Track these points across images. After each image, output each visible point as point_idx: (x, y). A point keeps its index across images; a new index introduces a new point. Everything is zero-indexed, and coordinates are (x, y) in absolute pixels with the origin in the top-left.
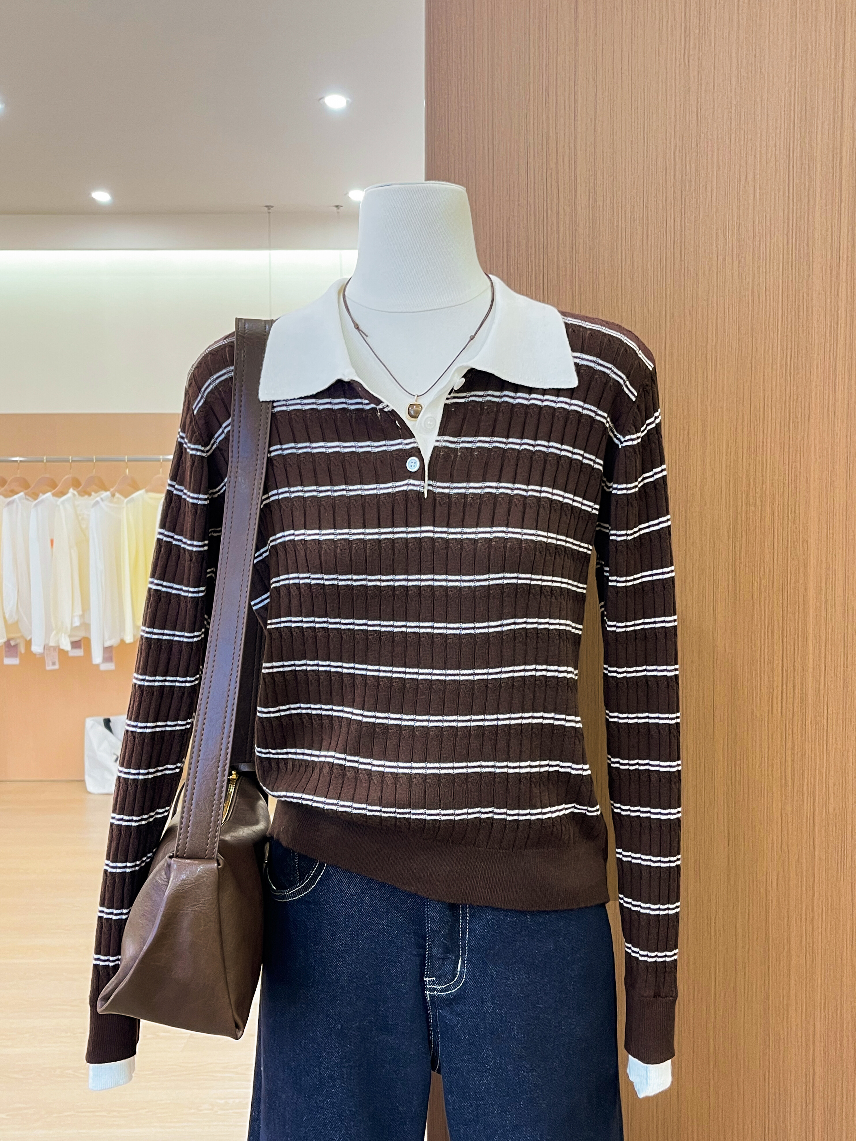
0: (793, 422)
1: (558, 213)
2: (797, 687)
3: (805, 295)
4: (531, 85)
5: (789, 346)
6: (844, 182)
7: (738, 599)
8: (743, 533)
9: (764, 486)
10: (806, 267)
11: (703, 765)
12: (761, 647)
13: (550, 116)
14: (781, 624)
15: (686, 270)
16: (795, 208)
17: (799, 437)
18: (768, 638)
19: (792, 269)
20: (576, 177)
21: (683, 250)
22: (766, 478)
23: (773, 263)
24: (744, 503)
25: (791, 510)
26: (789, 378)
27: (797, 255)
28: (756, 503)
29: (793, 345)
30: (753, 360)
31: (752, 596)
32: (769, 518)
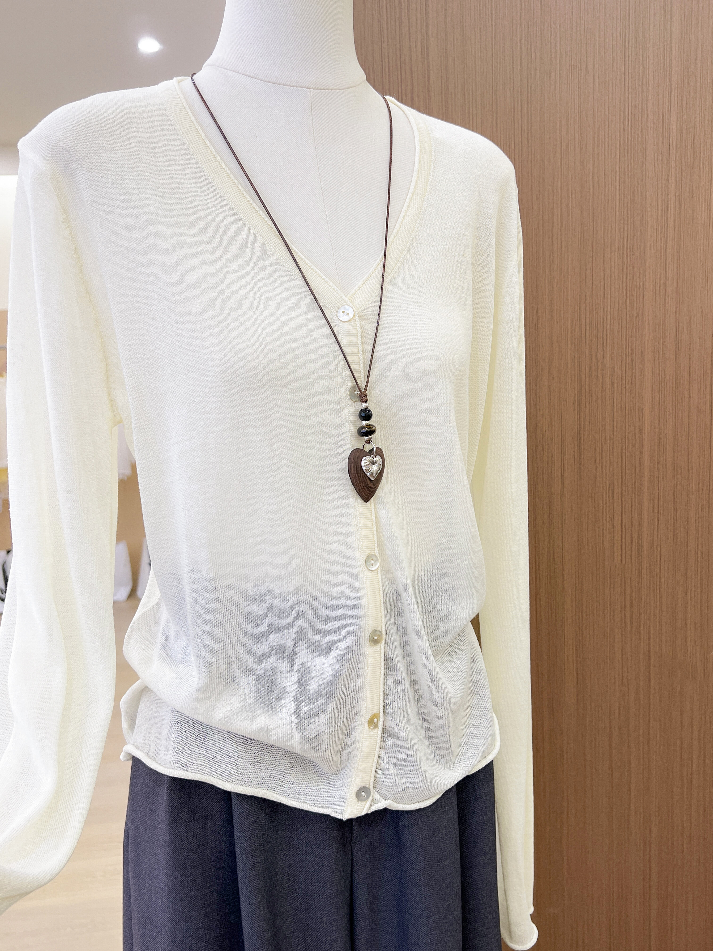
0: (629, 300)
2: (634, 540)
3: (639, 181)
5: (626, 228)
6: (673, 72)
7: (583, 464)
8: (587, 403)
9: (605, 360)
10: (640, 155)
12: (603, 507)
14: (620, 485)
15: (533, 156)
16: (630, 96)
17: (635, 313)
18: (609, 498)
21: (530, 137)
22: (606, 352)
23: (611, 150)
24: (587, 376)
25: (629, 381)
26: (625, 259)
27: (633, 142)
28: (597, 376)
29: (629, 228)
30: (594, 242)
31: (595, 461)
32: (609, 389)
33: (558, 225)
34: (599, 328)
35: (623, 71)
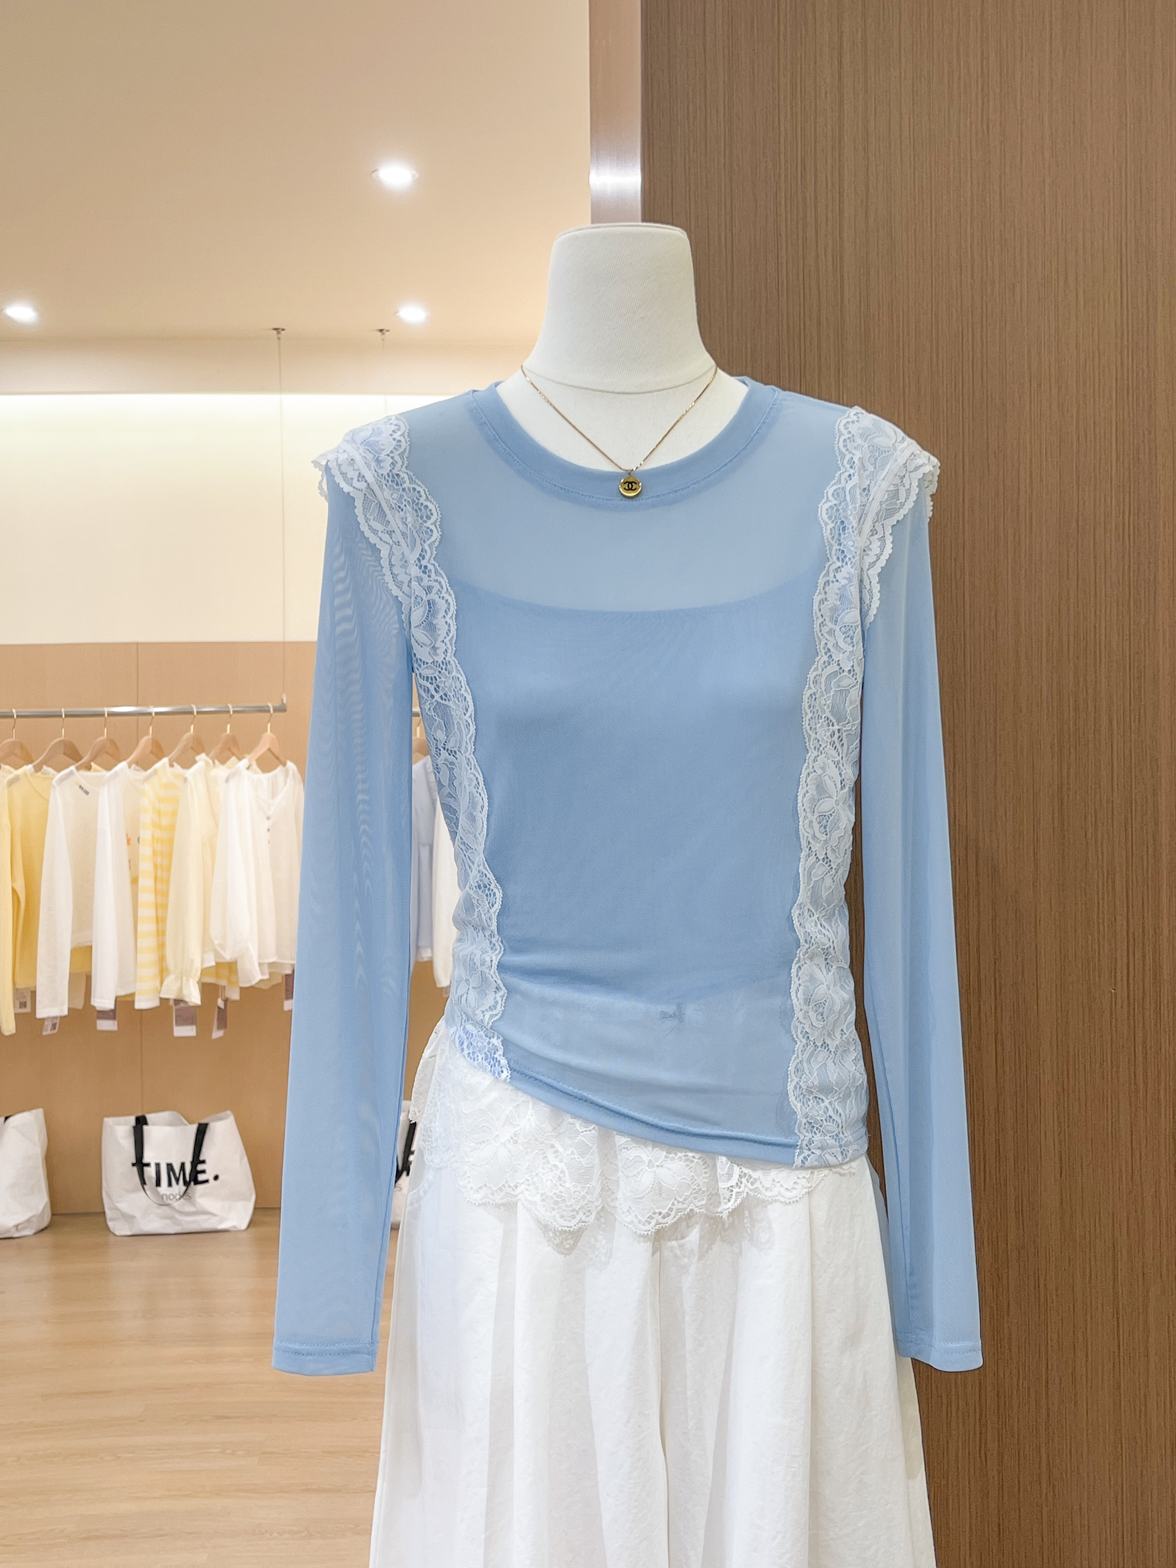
0: (1134, 600)
1: (819, 323)
2: (1147, 957)
3: (1146, 433)
4: (782, 156)
5: (1127, 500)
7: (1066, 838)
8: (1072, 750)
9: (1098, 685)
10: (1146, 396)
11: (1025, 1064)
12: (1098, 903)
13: (808, 196)
14: (1124, 872)
15: (989, 398)
16: (1130, 318)
17: (1142, 620)
18: (1108, 891)
19: (1128, 397)
20: (842, 276)
21: (985, 373)
22: (1100, 675)
23: (1104, 389)
24: (1071, 709)
25: (1135, 718)
26: (1127, 543)
27: (1135, 380)
28: (1087, 708)
29: (1132, 498)
30: (1080, 517)
31: (1086, 833)
32: (1105, 728)
33: (1026, 492)
34: (1088, 640)
35: (1119, 286)
